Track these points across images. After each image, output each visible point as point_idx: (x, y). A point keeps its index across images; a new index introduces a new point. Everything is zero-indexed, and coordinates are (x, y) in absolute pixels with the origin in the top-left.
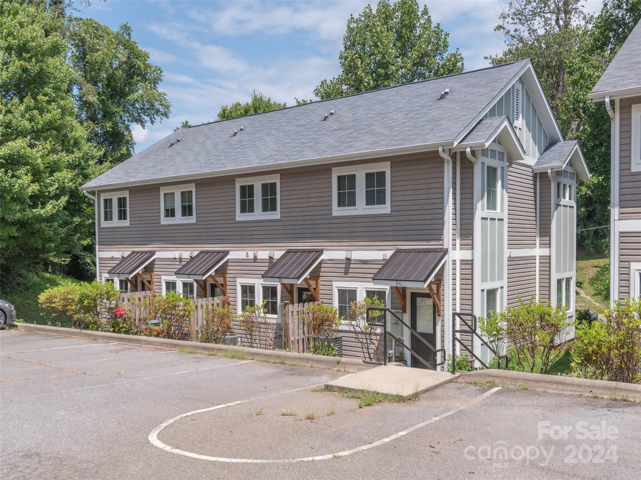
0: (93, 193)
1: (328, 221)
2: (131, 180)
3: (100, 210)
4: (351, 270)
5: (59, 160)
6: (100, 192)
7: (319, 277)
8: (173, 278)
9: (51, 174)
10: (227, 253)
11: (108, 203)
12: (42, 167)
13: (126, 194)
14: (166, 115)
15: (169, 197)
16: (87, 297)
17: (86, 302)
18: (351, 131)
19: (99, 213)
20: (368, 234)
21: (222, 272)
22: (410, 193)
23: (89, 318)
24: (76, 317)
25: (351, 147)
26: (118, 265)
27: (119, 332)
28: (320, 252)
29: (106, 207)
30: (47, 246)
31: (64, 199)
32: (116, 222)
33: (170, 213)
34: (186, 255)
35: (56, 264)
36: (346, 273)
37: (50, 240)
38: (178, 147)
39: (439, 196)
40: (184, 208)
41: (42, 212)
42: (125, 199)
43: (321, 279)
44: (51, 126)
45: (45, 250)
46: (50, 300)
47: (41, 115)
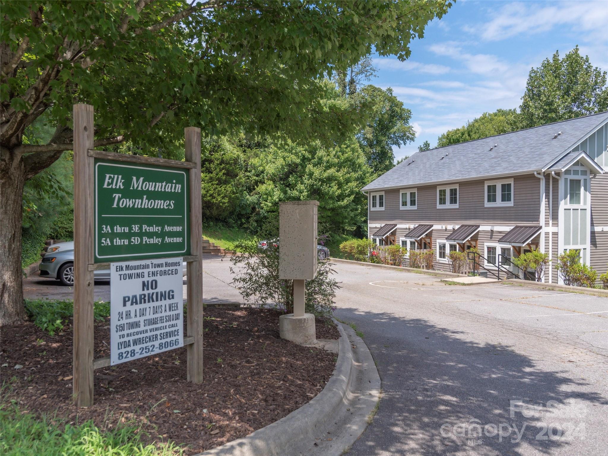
0: (367, 193)
1: (482, 210)
2: (386, 186)
3: (370, 201)
4: (493, 237)
5: (350, 177)
6: (370, 192)
7: (477, 240)
8: (404, 239)
9: (347, 184)
10: (432, 226)
11: (374, 198)
12: (342, 181)
13: (383, 193)
14: (412, 139)
15: (404, 195)
16: (360, 246)
17: (360, 248)
18: (499, 159)
19: (370, 203)
20: (502, 217)
21: (429, 236)
22: (523, 195)
23: (361, 257)
24: (356, 256)
25: (494, 170)
26: (378, 231)
27: (374, 262)
28: (478, 226)
29: (373, 200)
30: (344, 221)
31: (352, 197)
32: (378, 208)
33: (404, 204)
34: (412, 226)
35: (349, 230)
36: (491, 238)
37: (346, 218)
38: (412, 165)
39: (537, 197)
40: (411, 201)
41: (342, 203)
42: (382, 196)
43: (479, 241)
44: (347, 160)
45: (343, 223)
46: (344, 247)
47: (342, 155)
